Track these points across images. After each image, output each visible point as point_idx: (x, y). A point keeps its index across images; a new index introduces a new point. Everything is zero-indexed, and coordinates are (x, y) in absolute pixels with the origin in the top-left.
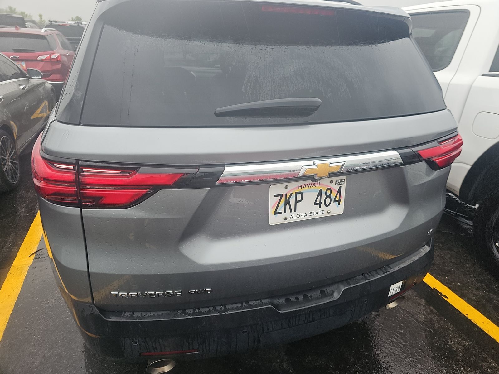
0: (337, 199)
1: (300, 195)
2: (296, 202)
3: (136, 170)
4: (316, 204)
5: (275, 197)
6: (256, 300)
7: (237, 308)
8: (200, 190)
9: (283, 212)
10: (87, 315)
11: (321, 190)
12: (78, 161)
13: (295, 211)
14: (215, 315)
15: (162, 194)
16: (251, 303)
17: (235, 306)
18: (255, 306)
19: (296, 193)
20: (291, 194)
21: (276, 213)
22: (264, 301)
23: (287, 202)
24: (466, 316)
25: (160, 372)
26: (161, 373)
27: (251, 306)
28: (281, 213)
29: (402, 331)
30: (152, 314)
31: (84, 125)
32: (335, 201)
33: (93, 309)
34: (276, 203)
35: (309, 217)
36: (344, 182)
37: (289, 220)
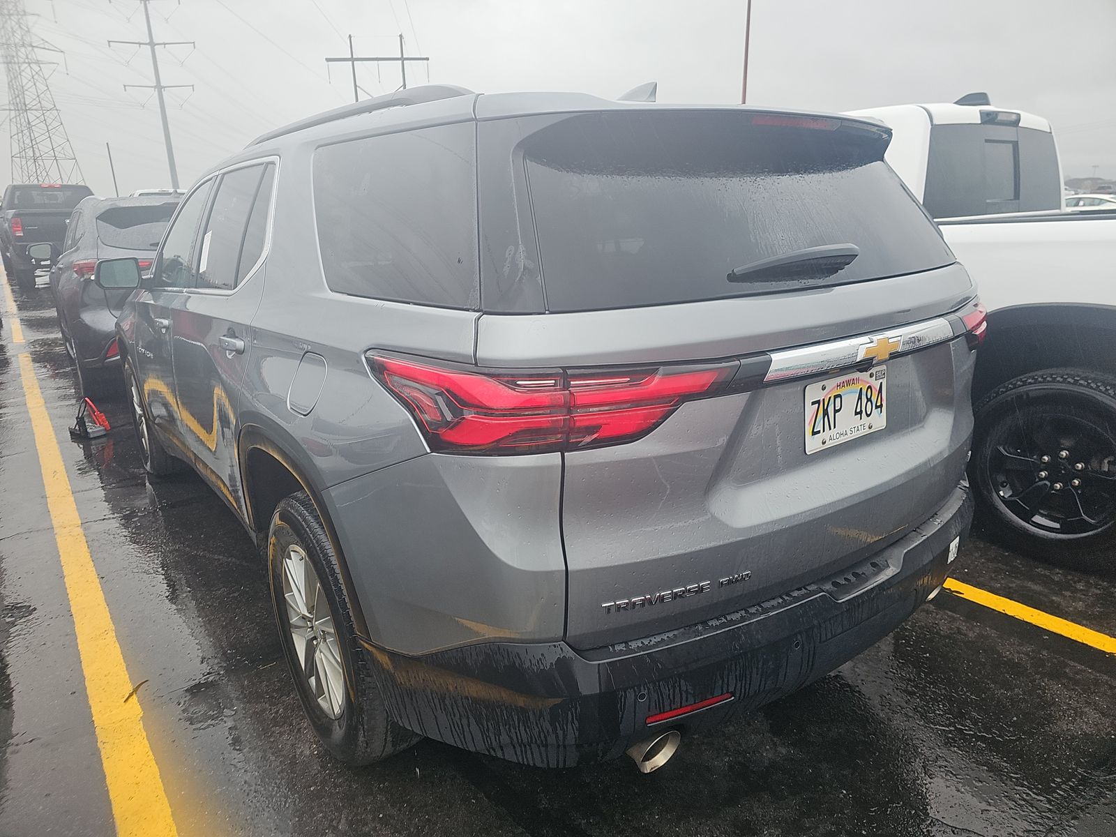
0: (878, 404)
1: (839, 399)
2: (836, 411)
3: (655, 371)
4: (856, 413)
5: (812, 405)
6: (799, 589)
7: (780, 606)
8: (739, 396)
9: (822, 431)
10: (552, 663)
11: (861, 389)
12: (564, 368)
13: (835, 427)
14: (755, 620)
15: (687, 409)
16: (795, 594)
17: (774, 603)
18: (800, 599)
19: (836, 397)
20: (830, 398)
21: (814, 433)
22: (810, 588)
23: (826, 413)
24: (1003, 612)
25: (652, 769)
26: (654, 770)
27: (797, 599)
28: (819, 432)
29: (928, 655)
30: (658, 639)
31: (552, 313)
32: (877, 407)
33: (562, 649)
34: (813, 416)
35: (849, 437)
36: (884, 374)
37: (829, 444)
